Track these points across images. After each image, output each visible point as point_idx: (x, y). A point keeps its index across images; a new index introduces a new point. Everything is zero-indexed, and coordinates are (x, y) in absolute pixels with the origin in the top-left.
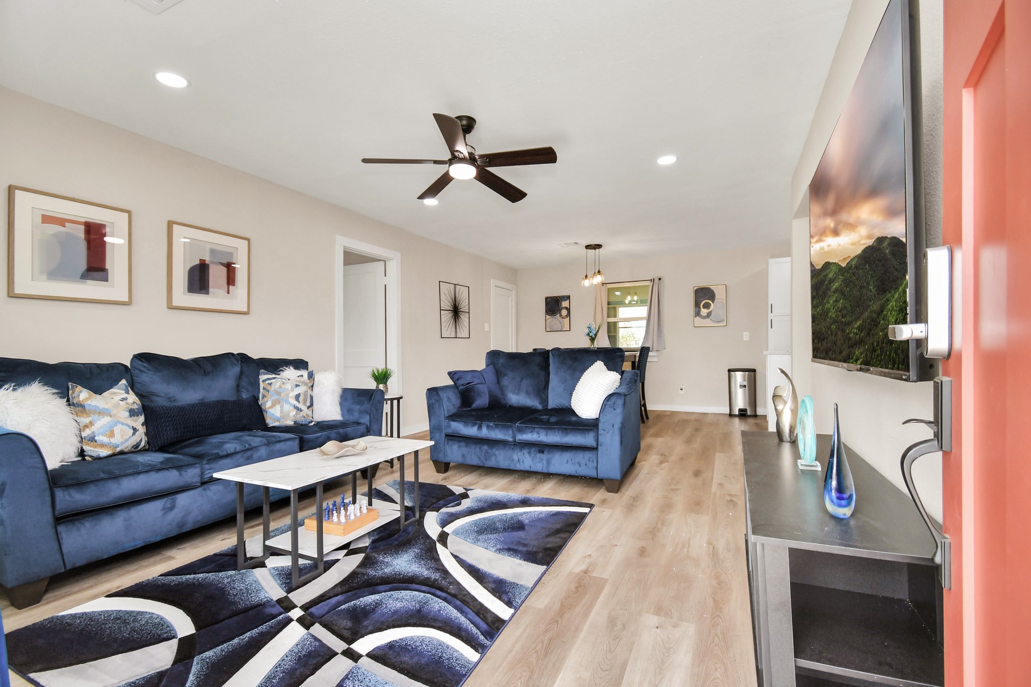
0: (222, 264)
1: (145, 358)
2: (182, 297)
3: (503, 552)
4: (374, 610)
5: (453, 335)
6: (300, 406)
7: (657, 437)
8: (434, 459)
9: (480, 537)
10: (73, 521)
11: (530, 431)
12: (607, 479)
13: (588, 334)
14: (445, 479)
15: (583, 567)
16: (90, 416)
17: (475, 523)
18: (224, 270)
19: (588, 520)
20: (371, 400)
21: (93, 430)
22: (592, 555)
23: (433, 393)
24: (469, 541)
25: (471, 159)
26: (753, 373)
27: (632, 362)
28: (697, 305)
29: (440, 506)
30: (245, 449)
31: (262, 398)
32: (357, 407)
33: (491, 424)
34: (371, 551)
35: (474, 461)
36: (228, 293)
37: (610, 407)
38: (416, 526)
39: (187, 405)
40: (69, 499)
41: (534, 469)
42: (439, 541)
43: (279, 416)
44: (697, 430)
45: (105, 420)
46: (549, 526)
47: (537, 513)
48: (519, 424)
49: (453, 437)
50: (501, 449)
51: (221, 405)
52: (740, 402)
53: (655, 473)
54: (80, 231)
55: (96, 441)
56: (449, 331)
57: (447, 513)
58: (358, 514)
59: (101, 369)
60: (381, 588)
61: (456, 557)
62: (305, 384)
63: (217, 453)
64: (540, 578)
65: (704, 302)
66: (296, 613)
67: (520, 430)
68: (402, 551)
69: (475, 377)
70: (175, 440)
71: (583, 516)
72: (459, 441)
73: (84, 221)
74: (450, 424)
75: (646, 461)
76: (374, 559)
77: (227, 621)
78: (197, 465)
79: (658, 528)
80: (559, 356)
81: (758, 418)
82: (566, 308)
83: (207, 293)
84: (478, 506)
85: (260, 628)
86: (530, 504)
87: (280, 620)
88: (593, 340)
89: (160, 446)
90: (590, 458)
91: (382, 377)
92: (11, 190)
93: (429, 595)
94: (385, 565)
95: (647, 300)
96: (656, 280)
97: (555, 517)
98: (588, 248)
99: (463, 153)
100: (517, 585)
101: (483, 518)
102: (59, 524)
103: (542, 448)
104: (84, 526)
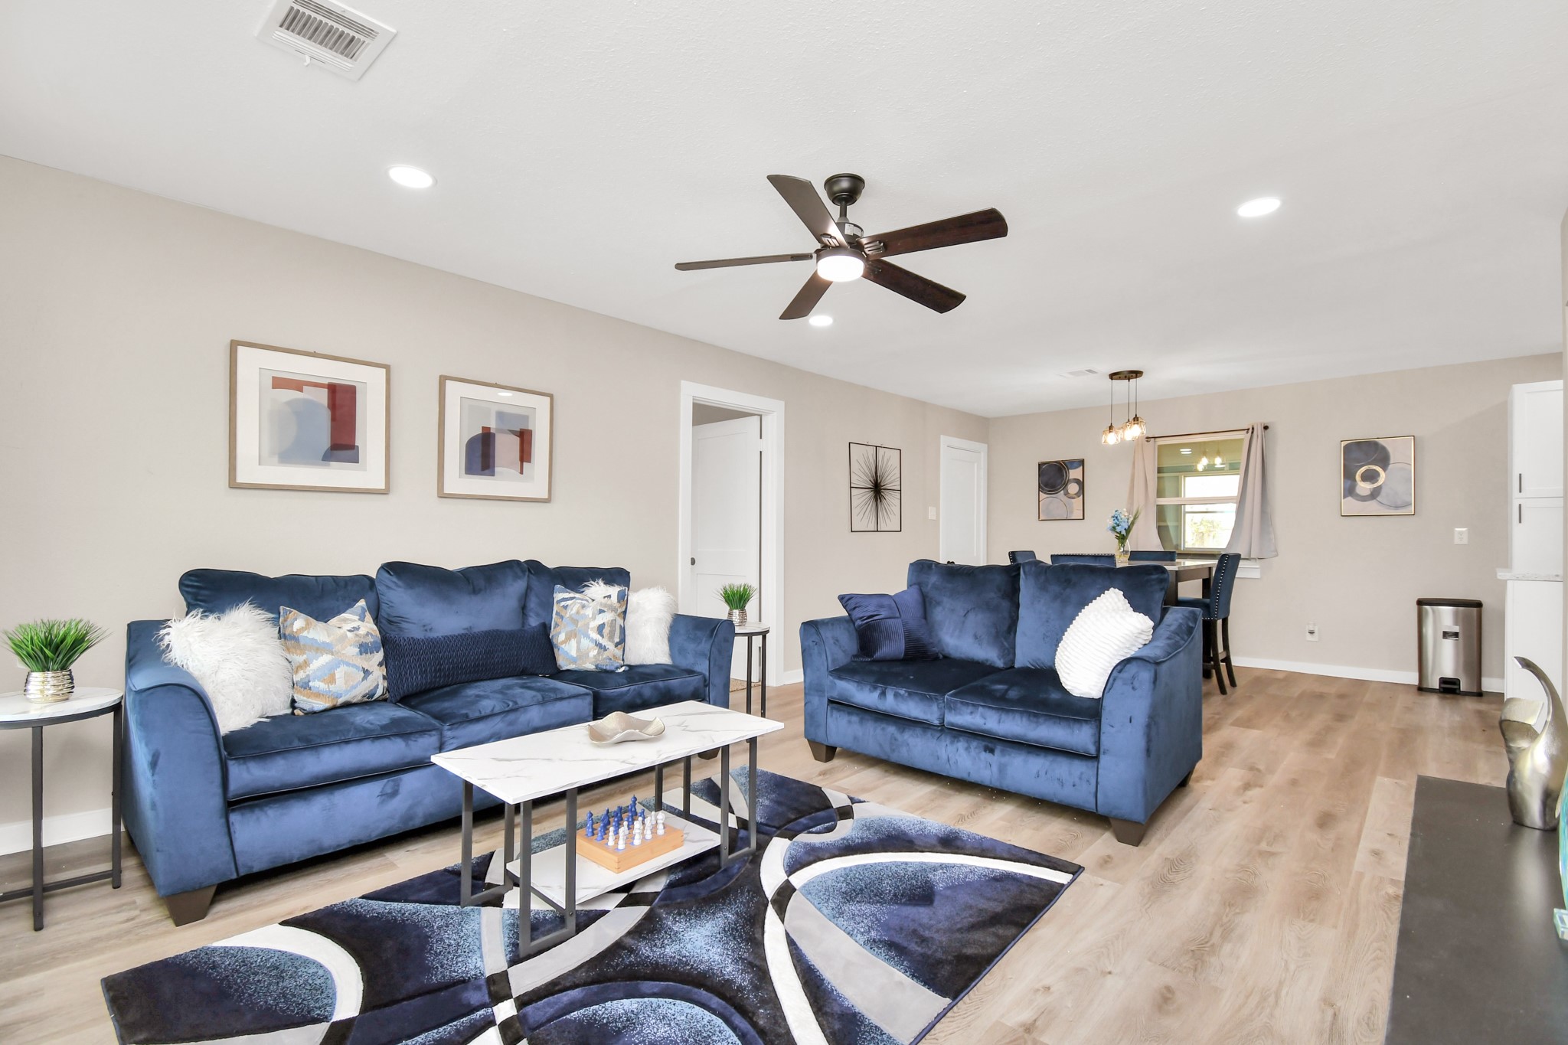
0: (513, 432)
1: (396, 569)
2: (458, 480)
3: (878, 948)
4: (619, 1032)
5: (872, 527)
6: (604, 642)
7: (1248, 727)
8: (810, 738)
9: (845, 908)
10: (252, 808)
11: (969, 711)
12: (1116, 819)
13: (1114, 529)
14: (823, 773)
15: (1026, 1016)
16: (305, 653)
17: (847, 874)
18: (517, 440)
19: (1063, 902)
20: (711, 636)
21: (308, 673)
22: (1052, 989)
23: (811, 628)
24: (826, 912)
25: (854, 246)
26: (1475, 610)
27: (1204, 580)
28: (1349, 475)
29: (797, 828)
30: (507, 709)
31: (554, 628)
32: (691, 646)
33: (902, 692)
34: (662, 903)
35: (872, 749)
36: (522, 473)
37: (1124, 684)
38: (748, 864)
39: (444, 637)
40: (246, 776)
41: (975, 777)
42: (774, 902)
43: (575, 656)
44: (1340, 718)
45: (325, 659)
46: (983, 904)
47: (964, 870)
48: (951, 696)
49: (839, 704)
50: (917, 737)
51: (493, 637)
52: (1446, 662)
53: (1229, 810)
54: (322, 397)
55: (310, 689)
56: (864, 519)
57: (806, 845)
58: (649, 836)
59: (337, 585)
60: (647, 986)
61: (791, 943)
62: (613, 609)
63: (466, 714)
64: (931, 1027)
65: (1363, 469)
66: (505, 1010)
67: (950, 707)
68: (707, 913)
69: (882, 606)
70: (424, 687)
71: (1053, 892)
72: (849, 714)
73: (327, 383)
74: (835, 684)
75: (1213, 779)
76: (658, 921)
77: (405, 1002)
78: (434, 733)
79: (1213, 946)
80: (1037, 575)
81: (1484, 698)
82: (1077, 481)
83: (493, 474)
84: (862, 839)
85: (441, 1029)
86: (958, 848)
87: (475, 1020)
88: (1122, 538)
89: (402, 696)
90: (1082, 773)
91: (737, 599)
92: (234, 345)
93: (719, 1021)
94: (671, 938)
95: (1240, 463)
96: (1259, 430)
97: (998, 885)
98: (1114, 377)
99: (835, 238)
100: (882, 1034)
101: (864, 866)
102: (233, 810)
103: (990, 741)
104: (266, 814)
